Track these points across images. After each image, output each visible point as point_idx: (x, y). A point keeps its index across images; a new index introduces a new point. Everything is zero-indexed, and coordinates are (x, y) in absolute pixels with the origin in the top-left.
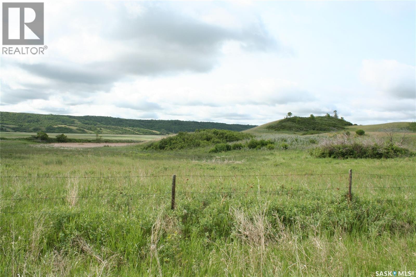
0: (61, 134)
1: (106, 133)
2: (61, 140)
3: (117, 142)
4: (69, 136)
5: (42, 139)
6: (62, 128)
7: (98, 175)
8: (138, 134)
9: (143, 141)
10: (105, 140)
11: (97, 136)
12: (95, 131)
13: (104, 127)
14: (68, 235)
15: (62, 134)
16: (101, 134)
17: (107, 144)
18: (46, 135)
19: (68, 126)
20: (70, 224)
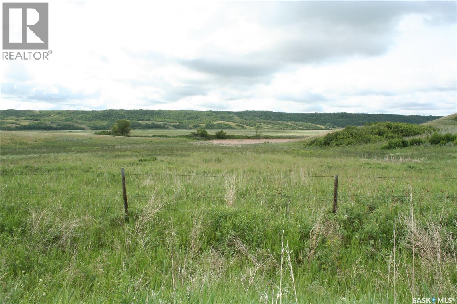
0: (220, 130)
1: (266, 129)
2: (220, 137)
3: (278, 138)
4: (228, 132)
5: (201, 136)
6: (221, 124)
7: (257, 174)
8: (301, 129)
9: (306, 137)
10: (265, 136)
11: (257, 132)
12: (255, 127)
13: (264, 123)
14: (225, 234)
15: (221, 130)
16: (261, 129)
17: (267, 141)
18: (206, 131)
19: (227, 122)
20: (227, 224)
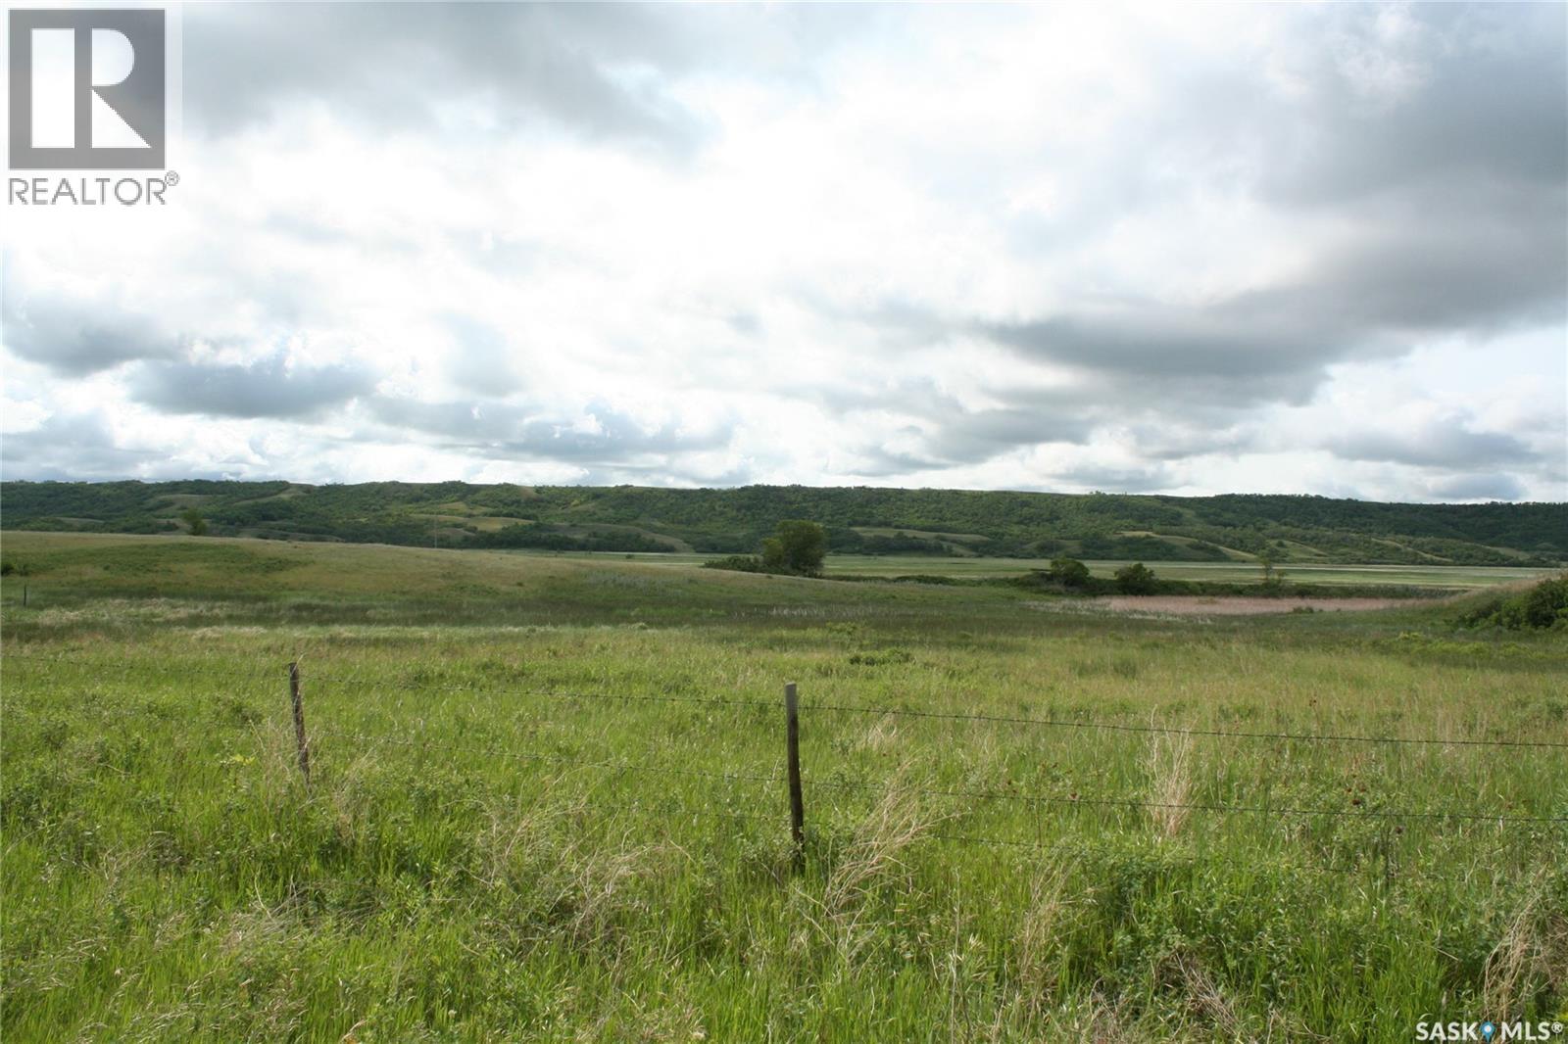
0: (1134, 563)
1: (1302, 560)
2: (1134, 585)
3: (1347, 593)
4: (1161, 570)
5: (1066, 583)
6: (1138, 540)
7: (1267, 725)
8: (1433, 563)
9: (1453, 593)
10: (1298, 585)
11: (1267, 571)
12: (1261, 551)
13: (1293, 538)
14: (1147, 942)
15: (1136, 563)
16: (1284, 562)
17: (1303, 603)
18: (1083, 567)
19: (1157, 533)
20: (1154, 905)
